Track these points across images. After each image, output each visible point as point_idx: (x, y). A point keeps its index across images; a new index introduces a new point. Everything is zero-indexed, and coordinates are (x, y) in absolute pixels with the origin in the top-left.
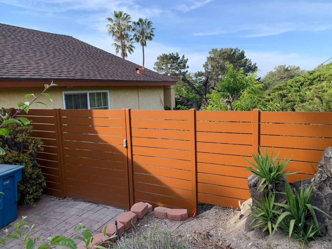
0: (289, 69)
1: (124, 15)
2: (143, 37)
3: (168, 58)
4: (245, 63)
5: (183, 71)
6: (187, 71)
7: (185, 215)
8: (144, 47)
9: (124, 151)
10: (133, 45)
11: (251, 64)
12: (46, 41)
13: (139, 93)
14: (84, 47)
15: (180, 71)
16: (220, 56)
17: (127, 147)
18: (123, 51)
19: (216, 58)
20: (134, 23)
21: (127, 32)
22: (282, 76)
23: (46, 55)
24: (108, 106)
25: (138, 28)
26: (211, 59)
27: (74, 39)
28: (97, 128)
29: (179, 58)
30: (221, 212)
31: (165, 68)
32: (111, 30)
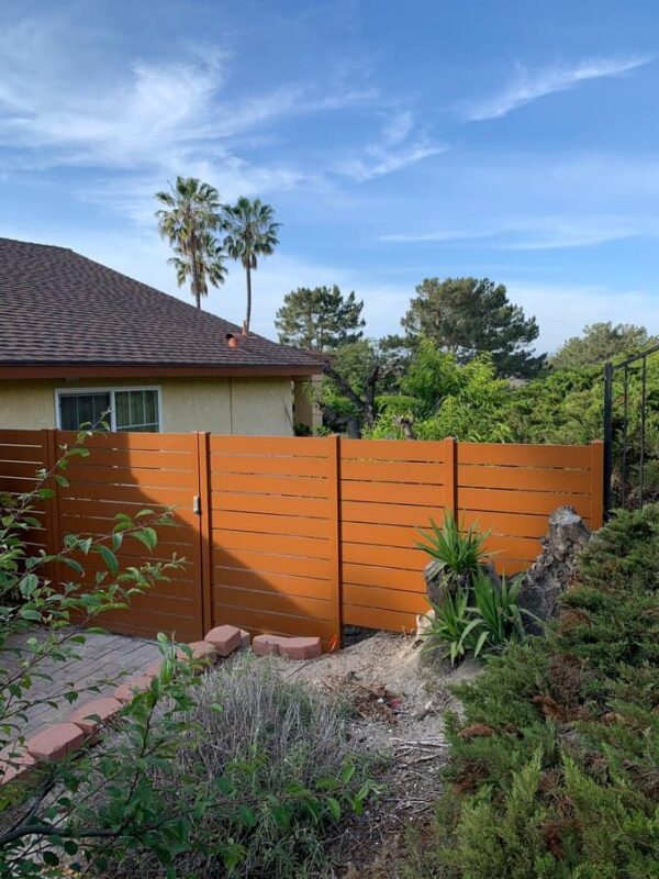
0: (620, 332)
1: (202, 188)
2: (248, 245)
3: (314, 298)
4: (508, 316)
5: (349, 332)
6: (361, 334)
7: (313, 646)
8: (252, 271)
9: (194, 522)
10: (223, 264)
11: (522, 320)
12: (10, 265)
13: (233, 393)
14: (102, 279)
15: (344, 333)
16: (443, 298)
17: (200, 512)
18: (196, 279)
19: (434, 304)
20: (227, 209)
21: (208, 231)
22: (601, 349)
23: (15, 303)
24: (158, 421)
25: (238, 223)
26: (422, 305)
27: (76, 256)
28: (135, 472)
29: (341, 299)
30: (386, 643)
31: (303, 323)
32: (166, 225)
